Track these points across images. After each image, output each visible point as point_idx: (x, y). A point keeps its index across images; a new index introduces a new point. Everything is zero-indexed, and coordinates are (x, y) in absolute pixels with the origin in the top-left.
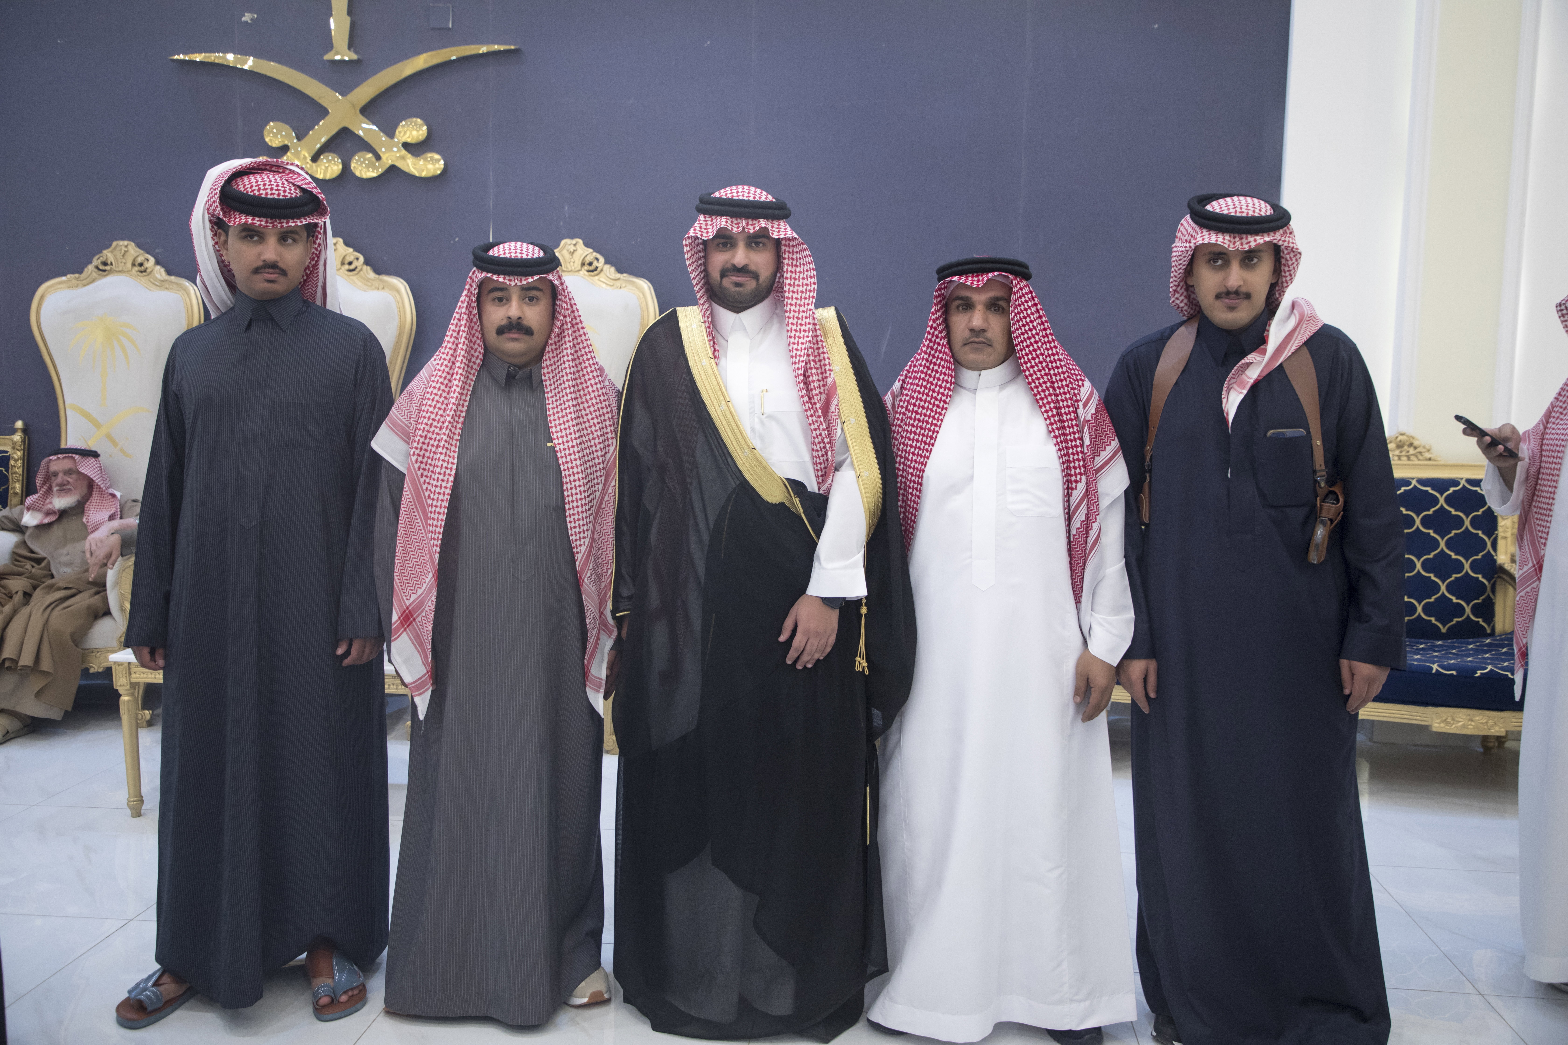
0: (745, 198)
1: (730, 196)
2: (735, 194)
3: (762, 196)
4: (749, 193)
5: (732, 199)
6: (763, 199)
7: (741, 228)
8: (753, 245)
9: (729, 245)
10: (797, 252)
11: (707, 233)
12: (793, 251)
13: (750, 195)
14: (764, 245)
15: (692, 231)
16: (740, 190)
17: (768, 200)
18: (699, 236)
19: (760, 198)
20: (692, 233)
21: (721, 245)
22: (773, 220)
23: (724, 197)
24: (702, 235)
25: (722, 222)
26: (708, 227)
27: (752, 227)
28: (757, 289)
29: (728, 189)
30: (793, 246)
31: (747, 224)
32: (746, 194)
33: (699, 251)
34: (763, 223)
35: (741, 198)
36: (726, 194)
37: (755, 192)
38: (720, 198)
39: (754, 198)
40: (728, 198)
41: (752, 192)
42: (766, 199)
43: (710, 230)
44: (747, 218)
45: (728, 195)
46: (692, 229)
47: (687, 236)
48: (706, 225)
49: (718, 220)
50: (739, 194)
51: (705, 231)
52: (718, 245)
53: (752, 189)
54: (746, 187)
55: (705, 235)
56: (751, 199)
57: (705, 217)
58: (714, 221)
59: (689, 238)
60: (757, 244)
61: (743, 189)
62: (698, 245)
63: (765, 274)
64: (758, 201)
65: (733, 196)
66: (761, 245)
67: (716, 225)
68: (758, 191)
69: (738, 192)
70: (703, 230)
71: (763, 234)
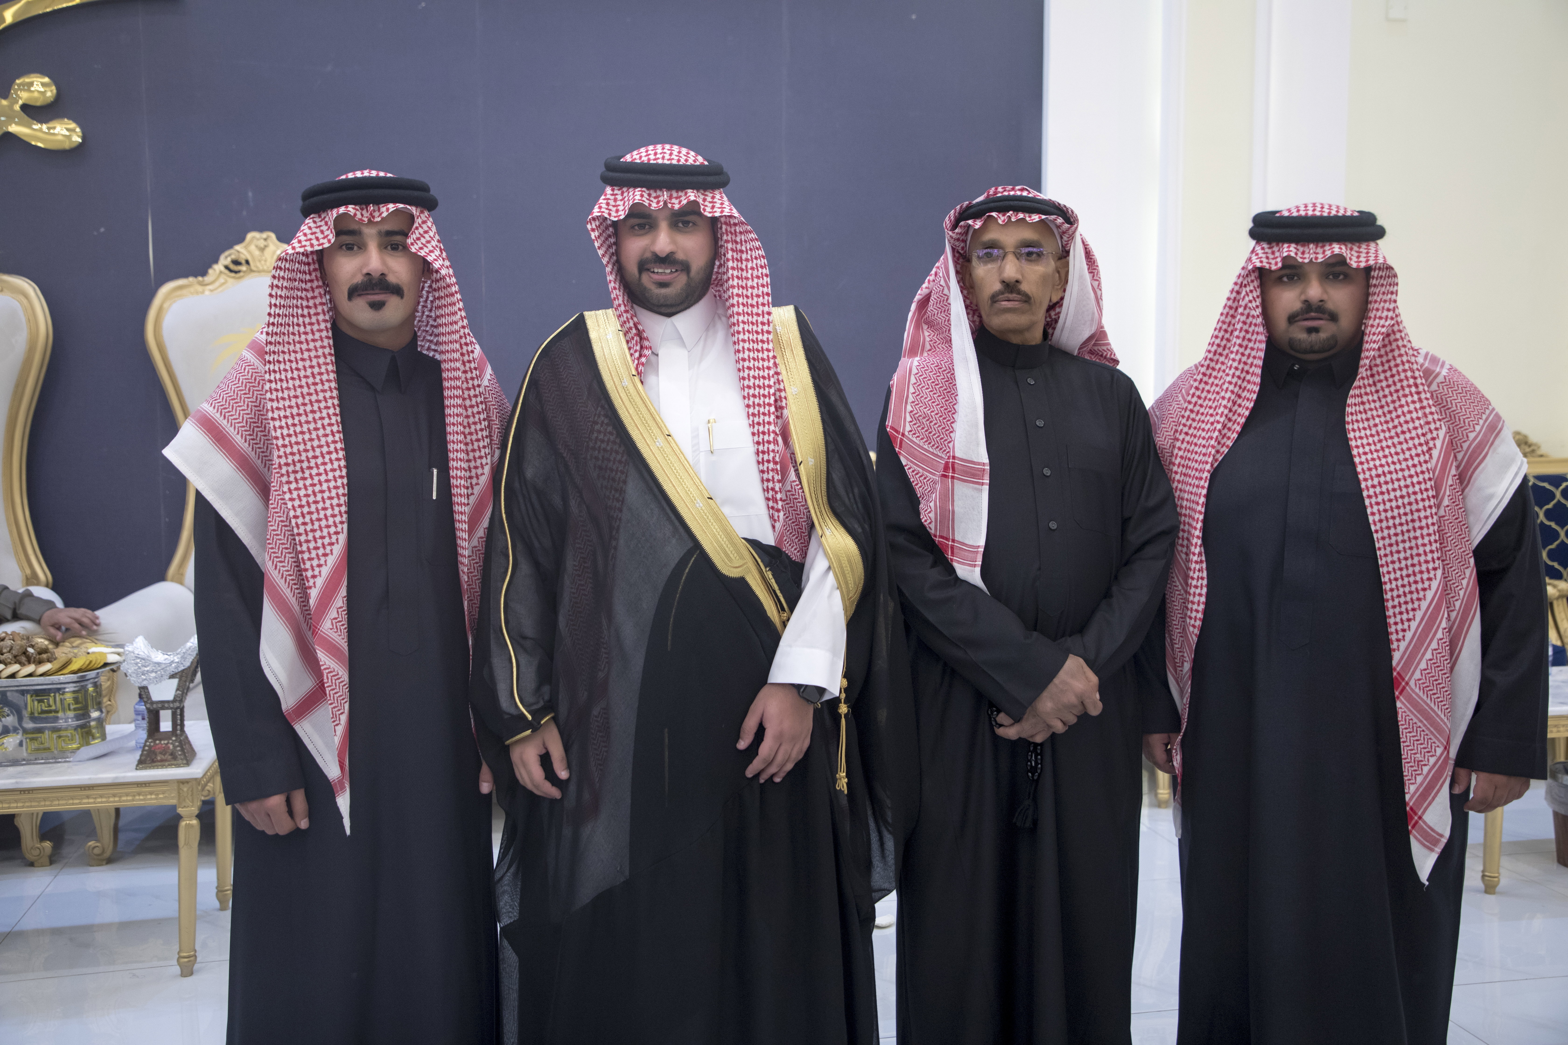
0: (666, 162)
1: (645, 159)
2: (652, 157)
3: (689, 157)
4: (671, 154)
5: (649, 164)
6: (691, 162)
7: (662, 203)
8: (680, 225)
9: (647, 227)
10: (741, 233)
11: (617, 211)
12: (735, 231)
13: (673, 157)
14: (694, 224)
15: (596, 209)
16: (659, 151)
17: (698, 163)
18: (606, 215)
19: (686, 160)
20: (596, 212)
21: (636, 228)
22: (705, 191)
23: (638, 161)
24: (610, 214)
25: (637, 195)
26: (618, 203)
27: (676, 201)
28: (688, 285)
29: (643, 150)
30: (735, 225)
31: (671, 197)
32: (667, 156)
33: (609, 236)
34: (692, 195)
35: (660, 161)
36: (641, 157)
37: (679, 152)
38: (632, 163)
39: (679, 161)
40: (642, 163)
41: (675, 153)
42: (694, 161)
43: (621, 208)
44: (669, 188)
45: (643, 159)
46: (597, 207)
47: (590, 217)
48: (615, 200)
49: (631, 193)
50: (658, 156)
51: (614, 209)
52: (633, 227)
53: (676, 148)
54: (667, 146)
55: (613, 214)
56: (674, 162)
57: (613, 190)
58: (625, 194)
59: (594, 219)
60: (686, 223)
61: (663, 149)
62: (607, 228)
63: (698, 263)
64: (684, 166)
65: (649, 160)
66: (691, 224)
67: (629, 200)
68: (684, 151)
69: (656, 154)
70: (610, 207)
71: (693, 209)
